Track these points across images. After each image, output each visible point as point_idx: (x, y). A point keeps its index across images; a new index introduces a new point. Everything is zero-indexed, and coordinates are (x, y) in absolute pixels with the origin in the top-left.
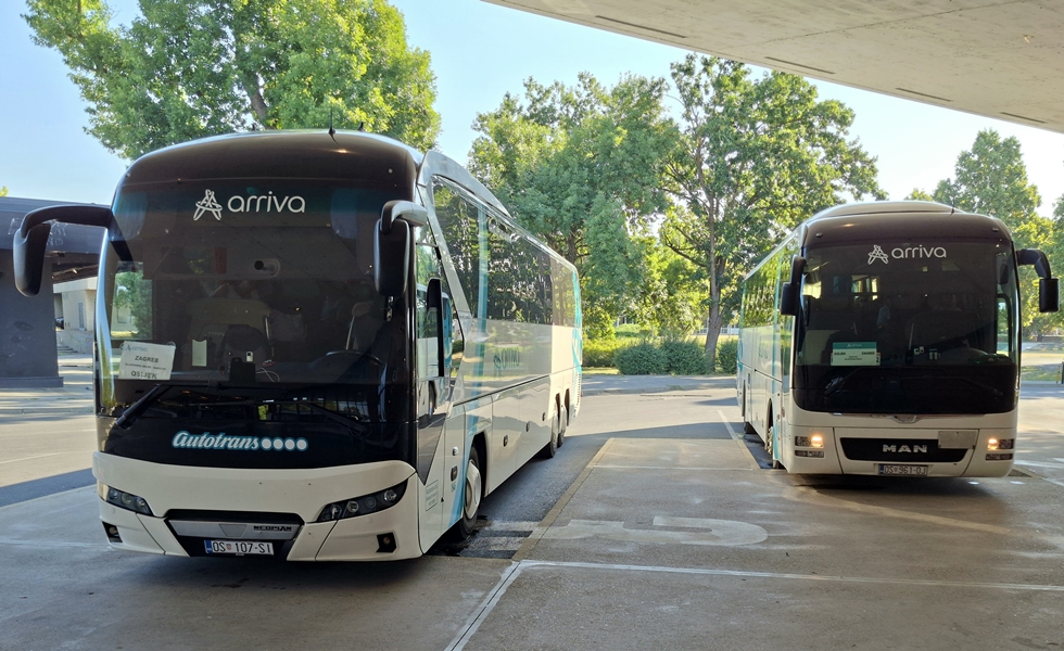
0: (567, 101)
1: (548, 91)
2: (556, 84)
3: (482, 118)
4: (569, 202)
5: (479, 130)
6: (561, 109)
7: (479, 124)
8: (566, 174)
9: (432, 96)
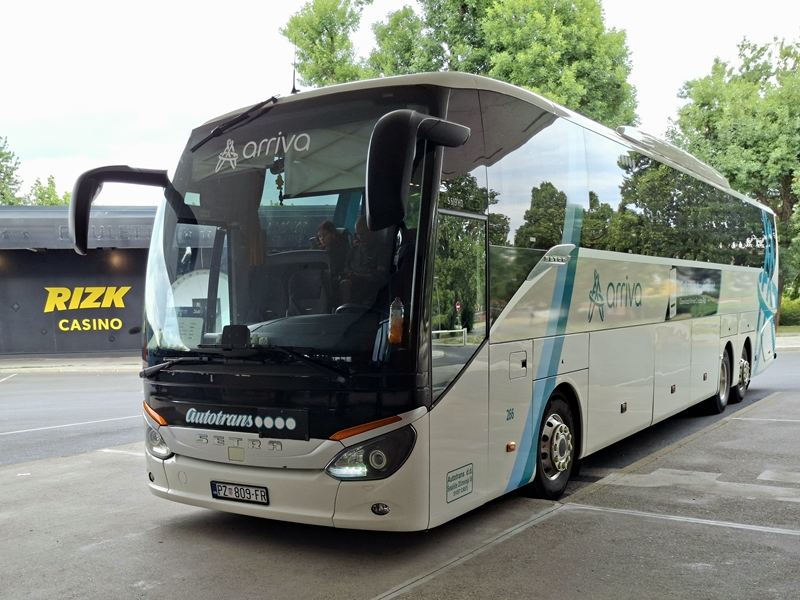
0: (786, 54)
1: (762, 49)
2: (776, 39)
3: (689, 85)
4: (775, 154)
5: (685, 97)
6: (779, 63)
7: (685, 92)
8: (775, 126)
9: (628, 70)
